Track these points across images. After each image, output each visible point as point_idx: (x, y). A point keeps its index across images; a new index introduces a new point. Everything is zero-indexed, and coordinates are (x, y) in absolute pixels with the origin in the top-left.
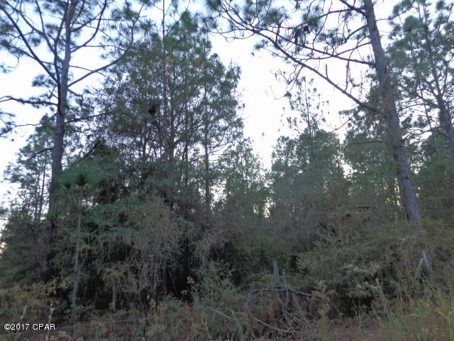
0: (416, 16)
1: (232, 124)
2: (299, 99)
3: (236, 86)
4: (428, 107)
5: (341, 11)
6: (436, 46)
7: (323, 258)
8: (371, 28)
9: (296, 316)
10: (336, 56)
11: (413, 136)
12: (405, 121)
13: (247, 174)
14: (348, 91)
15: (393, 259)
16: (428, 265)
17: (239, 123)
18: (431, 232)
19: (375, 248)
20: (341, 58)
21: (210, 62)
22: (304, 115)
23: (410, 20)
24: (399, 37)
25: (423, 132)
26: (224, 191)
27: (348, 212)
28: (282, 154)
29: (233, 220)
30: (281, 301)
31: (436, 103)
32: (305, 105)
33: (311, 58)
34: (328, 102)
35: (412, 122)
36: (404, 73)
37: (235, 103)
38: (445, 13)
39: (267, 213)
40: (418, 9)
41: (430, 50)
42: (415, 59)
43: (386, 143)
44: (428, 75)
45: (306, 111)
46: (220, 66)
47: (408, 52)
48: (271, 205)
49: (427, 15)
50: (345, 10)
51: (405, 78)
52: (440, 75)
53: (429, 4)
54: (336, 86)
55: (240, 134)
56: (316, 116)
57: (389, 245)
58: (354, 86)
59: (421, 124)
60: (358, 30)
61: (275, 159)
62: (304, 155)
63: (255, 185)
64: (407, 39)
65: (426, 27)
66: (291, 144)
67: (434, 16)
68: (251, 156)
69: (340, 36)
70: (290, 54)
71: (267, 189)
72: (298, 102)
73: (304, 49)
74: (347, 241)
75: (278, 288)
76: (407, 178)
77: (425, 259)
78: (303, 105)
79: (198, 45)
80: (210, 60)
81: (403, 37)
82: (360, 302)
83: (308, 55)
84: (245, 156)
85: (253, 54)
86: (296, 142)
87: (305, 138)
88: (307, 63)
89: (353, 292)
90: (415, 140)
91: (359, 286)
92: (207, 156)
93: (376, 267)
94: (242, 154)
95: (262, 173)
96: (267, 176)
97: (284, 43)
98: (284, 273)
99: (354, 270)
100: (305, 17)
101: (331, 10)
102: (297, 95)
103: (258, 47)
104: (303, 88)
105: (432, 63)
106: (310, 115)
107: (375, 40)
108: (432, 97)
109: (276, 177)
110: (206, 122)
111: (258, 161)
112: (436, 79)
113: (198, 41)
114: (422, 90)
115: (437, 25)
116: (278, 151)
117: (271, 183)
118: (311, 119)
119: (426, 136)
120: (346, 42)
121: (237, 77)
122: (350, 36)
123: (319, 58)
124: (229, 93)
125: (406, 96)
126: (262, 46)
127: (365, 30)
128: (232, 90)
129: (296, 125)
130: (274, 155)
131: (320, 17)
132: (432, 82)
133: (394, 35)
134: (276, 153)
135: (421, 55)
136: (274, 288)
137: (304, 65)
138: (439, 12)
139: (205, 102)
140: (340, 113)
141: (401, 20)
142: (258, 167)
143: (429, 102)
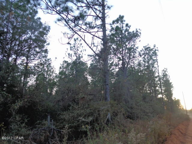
0: (119, 26)
1: (43, 51)
2: (74, 46)
3: (47, 35)
4: (119, 60)
5: (94, 16)
6: (124, 39)
7: (71, 115)
8: (103, 26)
9: (55, 141)
10: (90, 33)
11: (113, 69)
12: (111, 63)
13: (47, 74)
14: (92, 47)
15: (98, 115)
16: (110, 118)
17: (46, 51)
18: (112, 106)
19: (92, 111)
20: (91, 34)
21: (36, 20)
22: (75, 54)
23: (117, 27)
24: (113, 32)
25: (116, 68)
26: (35, 81)
27: (83, 96)
28: (64, 68)
29: (34, 95)
30: (49, 134)
31: (122, 59)
32: (77, 49)
33: (80, 31)
34: (85, 50)
35: (113, 64)
36: (113, 46)
37: (45, 42)
38: (128, 28)
39: (54, 93)
40: (120, 24)
41: (122, 40)
42: (117, 42)
43: (102, 70)
44: (120, 48)
45: (76, 52)
46: (41, 24)
47: (115, 38)
48: (56, 89)
49: (123, 27)
50: (96, 16)
51: (113, 47)
52: (124, 49)
53: (124, 24)
54: (88, 45)
55: (46, 56)
56: (80, 55)
57: (97, 110)
58: (94, 46)
59: (116, 65)
60: (99, 25)
61: (61, 70)
62: (73, 70)
63: (50, 80)
64: (115, 34)
65: (122, 31)
66: (68, 64)
67: (125, 28)
68: (50, 66)
69: (92, 25)
70: (72, 27)
71: (56, 82)
72: (74, 48)
73: (78, 26)
74: (82, 108)
75: (49, 128)
76: (107, 85)
77: (109, 116)
78: (76, 49)
79: (31, 11)
80: (36, 19)
81: (115, 33)
82: (83, 133)
83: (79, 30)
84: (47, 66)
85: (56, 22)
86: (71, 64)
87: (74, 63)
88: (78, 32)
89: (81, 129)
90: (114, 71)
91: (83, 127)
92: (27, 63)
93: (91, 119)
94: (46, 65)
95: (54, 75)
96: (56, 77)
97: (70, 22)
98: (52, 121)
99: (83, 120)
100: (81, 14)
101: (91, 15)
102: (74, 45)
103: (59, 20)
104: (77, 42)
105: (122, 44)
106: (78, 54)
107: (104, 31)
108: (120, 56)
109: (60, 77)
110: (30, 48)
111: (53, 69)
112: (122, 51)
113: (32, 9)
114: (118, 53)
115: (125, 32)
116: (62, 66)
117: (58, 80)
118: (78, 56)
119: (117, 70)
120: (94, 28)
121: (48, 31)
122: (96, 26)
123: (83, 32)
124: (43, 37)
125: (113, 54)
126: (61, 20)
127: (102, 26)
128: (45, 36)
129: (71, 57)
130: (60, 68)
131: (86, 16)
132: (121, 51)
133: (112, 31)
134: (62, 67)
135: (119, 41)
136: (47, 128)
137: (76, 33)
138: (126, 27)
139: (30, 38)
140: (88, 55)
141: (114, 26)
142: (53, 72)
143: (119, 58)
